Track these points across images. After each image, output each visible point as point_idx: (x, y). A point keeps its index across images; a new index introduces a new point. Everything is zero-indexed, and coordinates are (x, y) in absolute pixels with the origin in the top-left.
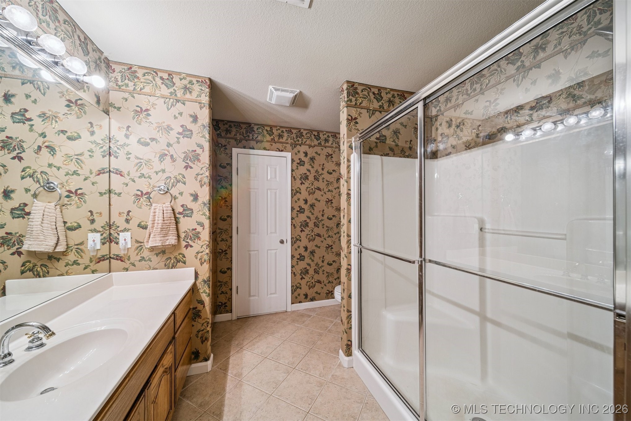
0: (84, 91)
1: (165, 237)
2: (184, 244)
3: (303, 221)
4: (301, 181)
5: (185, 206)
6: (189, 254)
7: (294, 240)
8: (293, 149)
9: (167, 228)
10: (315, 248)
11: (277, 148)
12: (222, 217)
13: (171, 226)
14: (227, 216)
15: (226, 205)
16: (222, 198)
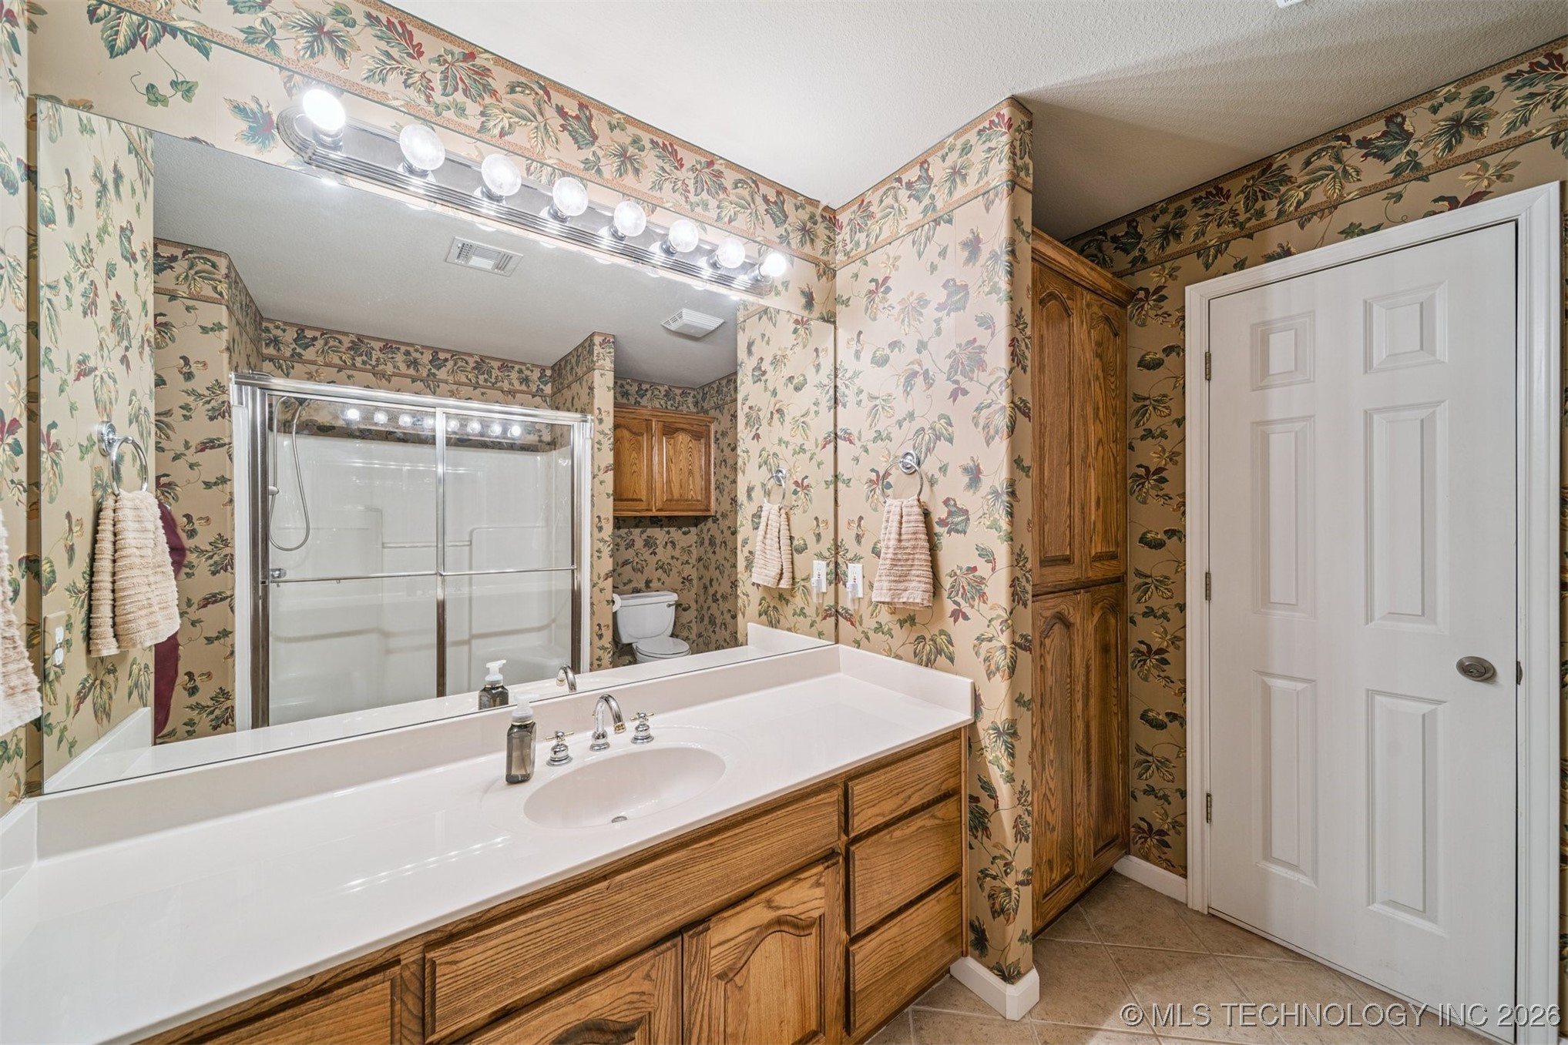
0: (778, 294)
1: (900, 582)
2: (949, 607)
5: (953, 503)
6: (963, 634)
9: (907, 560)
11: (1439, 200)
12: (1149, 535)
13: (917, 556)
14: (1166, 532)
15: (1161, 493)
16: (1147, 469)
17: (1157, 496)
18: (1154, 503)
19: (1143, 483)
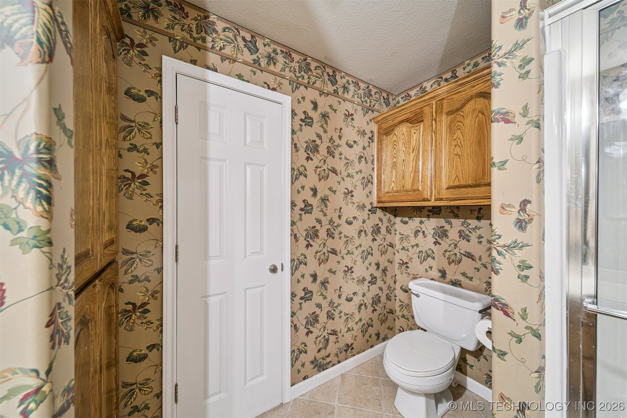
3: (309, 227)
4: (308, 154)
7: (296, 263)
8: (293, 92)
10: (328, 275)
11: (265, 83)
12: (135, 223)
14: (148, 220)
15: (144, 192)
16: (133, 174)
17: (141, 194)
18: (138, 199)
19: (130, 184)
